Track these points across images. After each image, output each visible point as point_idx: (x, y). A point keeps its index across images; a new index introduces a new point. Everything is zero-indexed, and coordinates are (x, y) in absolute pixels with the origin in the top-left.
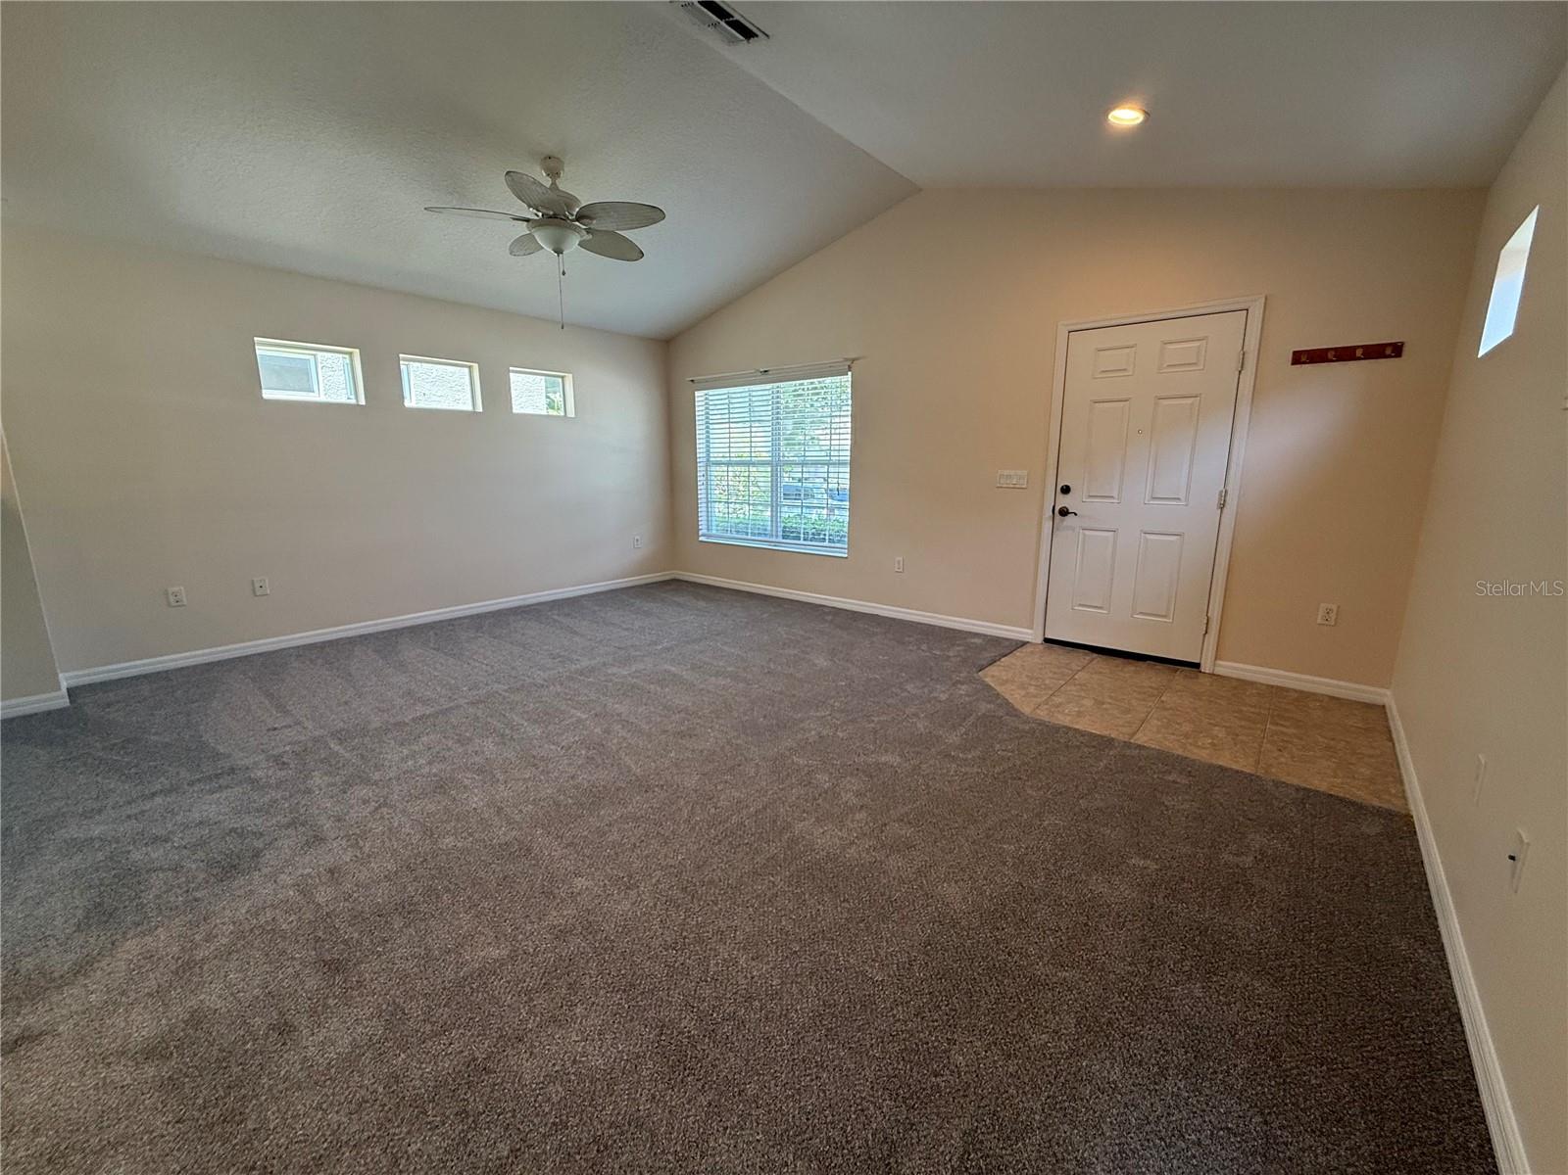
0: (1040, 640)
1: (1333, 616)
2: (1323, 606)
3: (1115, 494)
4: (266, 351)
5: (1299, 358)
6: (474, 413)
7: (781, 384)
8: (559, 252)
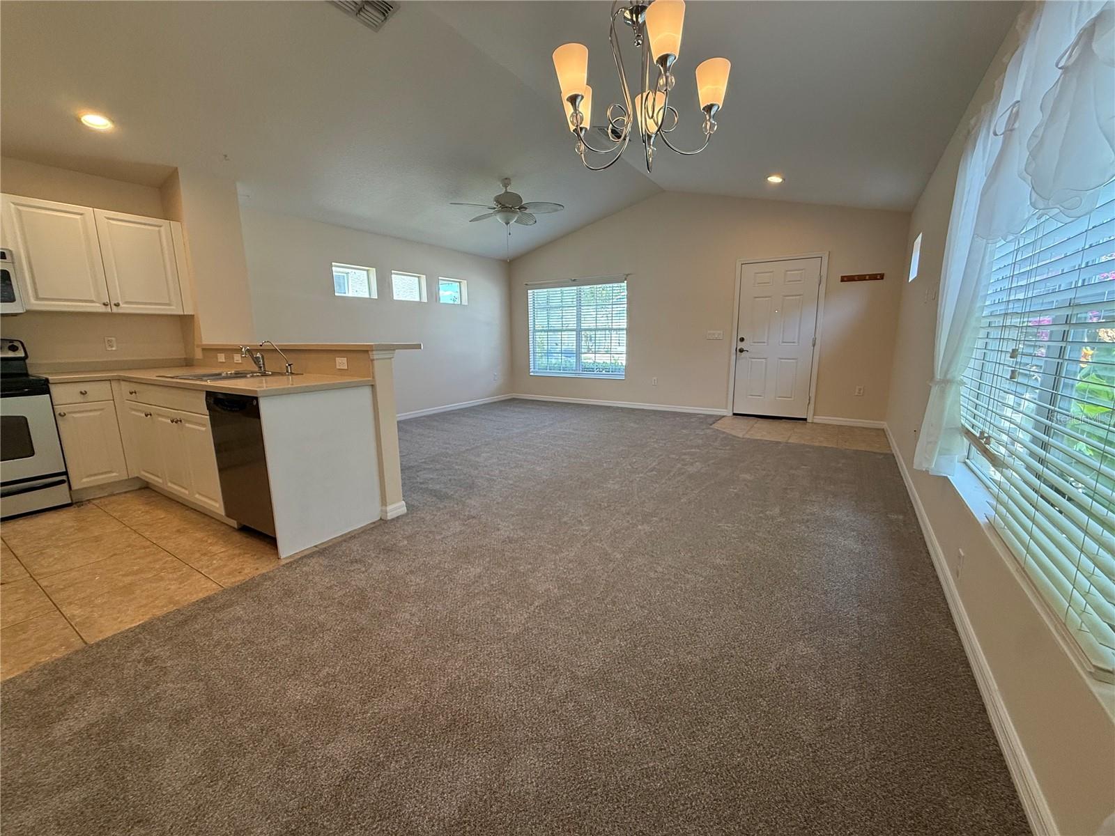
0: (731, 414)
1: (862, 391)
2: (858, 387)
3: (766, 341)
4: (338, 270)
5: (844, 279)
6: (420, 302)
7: (582, 287)
8: (507, 223)
